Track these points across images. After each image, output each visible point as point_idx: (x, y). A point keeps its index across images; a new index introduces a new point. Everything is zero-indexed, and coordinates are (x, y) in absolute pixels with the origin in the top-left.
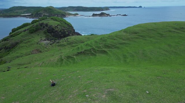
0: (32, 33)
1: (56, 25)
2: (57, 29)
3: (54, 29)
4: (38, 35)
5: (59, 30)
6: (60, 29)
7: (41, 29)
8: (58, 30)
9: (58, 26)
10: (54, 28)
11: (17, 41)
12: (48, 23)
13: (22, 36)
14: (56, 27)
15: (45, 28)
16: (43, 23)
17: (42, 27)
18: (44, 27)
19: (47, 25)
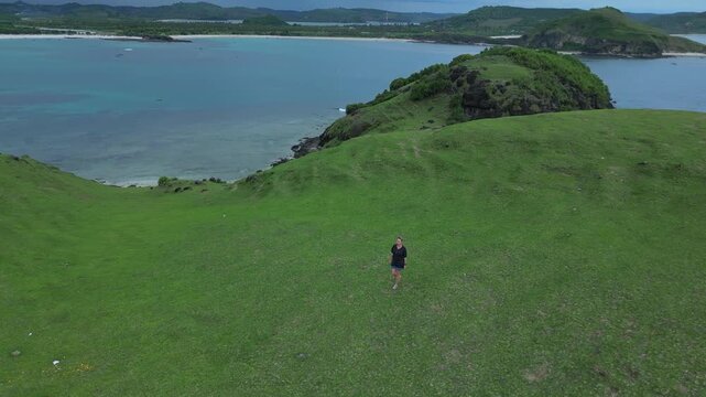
0: (416, 100)
1: (503, 82)
2: (496, 98)
3: (487, 97)
4: (430, 110)
5: (505, 104)
6: (511, 100)
7: (447, 89)
8: (502, 102)
9: (508, 88)
10: (491, 95)
11: (368, 121)
12: (482, 71)
13: (389, 107)
14: (499, 87)
15: (461, 88)
16: (465, 68)
17: (455, 83)
18: (459, 85)
19: (472, 77)
